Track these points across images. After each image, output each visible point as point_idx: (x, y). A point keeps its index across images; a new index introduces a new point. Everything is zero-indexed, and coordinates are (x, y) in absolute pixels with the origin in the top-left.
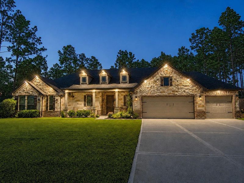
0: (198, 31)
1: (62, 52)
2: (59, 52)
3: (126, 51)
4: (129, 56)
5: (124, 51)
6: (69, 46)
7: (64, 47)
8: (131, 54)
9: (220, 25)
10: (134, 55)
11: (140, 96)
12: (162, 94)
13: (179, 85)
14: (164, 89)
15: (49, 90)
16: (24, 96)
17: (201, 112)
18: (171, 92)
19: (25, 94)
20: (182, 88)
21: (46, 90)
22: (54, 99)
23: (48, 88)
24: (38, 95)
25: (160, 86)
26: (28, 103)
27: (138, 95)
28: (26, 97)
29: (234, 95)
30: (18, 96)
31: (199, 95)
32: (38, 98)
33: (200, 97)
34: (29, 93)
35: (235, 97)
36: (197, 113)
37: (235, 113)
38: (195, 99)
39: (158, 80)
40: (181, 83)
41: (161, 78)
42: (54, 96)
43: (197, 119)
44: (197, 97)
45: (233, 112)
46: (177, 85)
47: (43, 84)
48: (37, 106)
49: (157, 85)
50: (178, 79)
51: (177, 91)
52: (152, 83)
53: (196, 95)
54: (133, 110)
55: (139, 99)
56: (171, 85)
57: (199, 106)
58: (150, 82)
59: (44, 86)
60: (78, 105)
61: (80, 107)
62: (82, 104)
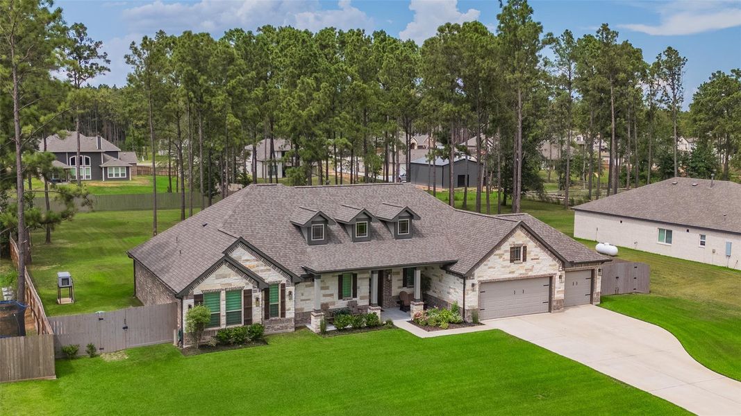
11: (479, 281)
12: (511, 276)
13: (535, 259)
14: (514, 266)
15: (269, 270)
16: (217, 293)
17: (559, 301)
18: (524, 272)
19: (219, 287)
20: (539, 263)
21: (262, 271)
22: (283, 291)
23: (268, 268)
24: (254, 287)
25: (508, 263)
26: (227, 308)
27: (476, 281)
28: (223, 295)
29: (597, 267)
30: (201, 293)
31: (559, 274)
32: (254, 295)
33: (560, 277)
34: (231, 284)
35: (597, 272)
36: (554, 304)
37: (595, 296)
38: (553, 281)
39: (506, 251)
40: (537, 255)
41: (511, 248)
42: (283, 286)
43: (554, 312)
44: (557, 277)
45: (592, 294)
46: (532, 259)
47: (254, 258)
48: (253, 314)
49: (504, 260)
50: (534, 249)
51: (531, 270)
52: (498, 257)
53: (555, 274)
54: (466, 308)
55: (477, 288)
56: (525, 260)
57: (558, 292)
58: (495, 255)
59: (256, 263)
60: (324, 298)
61: (329, 301)
62: (334, 296)
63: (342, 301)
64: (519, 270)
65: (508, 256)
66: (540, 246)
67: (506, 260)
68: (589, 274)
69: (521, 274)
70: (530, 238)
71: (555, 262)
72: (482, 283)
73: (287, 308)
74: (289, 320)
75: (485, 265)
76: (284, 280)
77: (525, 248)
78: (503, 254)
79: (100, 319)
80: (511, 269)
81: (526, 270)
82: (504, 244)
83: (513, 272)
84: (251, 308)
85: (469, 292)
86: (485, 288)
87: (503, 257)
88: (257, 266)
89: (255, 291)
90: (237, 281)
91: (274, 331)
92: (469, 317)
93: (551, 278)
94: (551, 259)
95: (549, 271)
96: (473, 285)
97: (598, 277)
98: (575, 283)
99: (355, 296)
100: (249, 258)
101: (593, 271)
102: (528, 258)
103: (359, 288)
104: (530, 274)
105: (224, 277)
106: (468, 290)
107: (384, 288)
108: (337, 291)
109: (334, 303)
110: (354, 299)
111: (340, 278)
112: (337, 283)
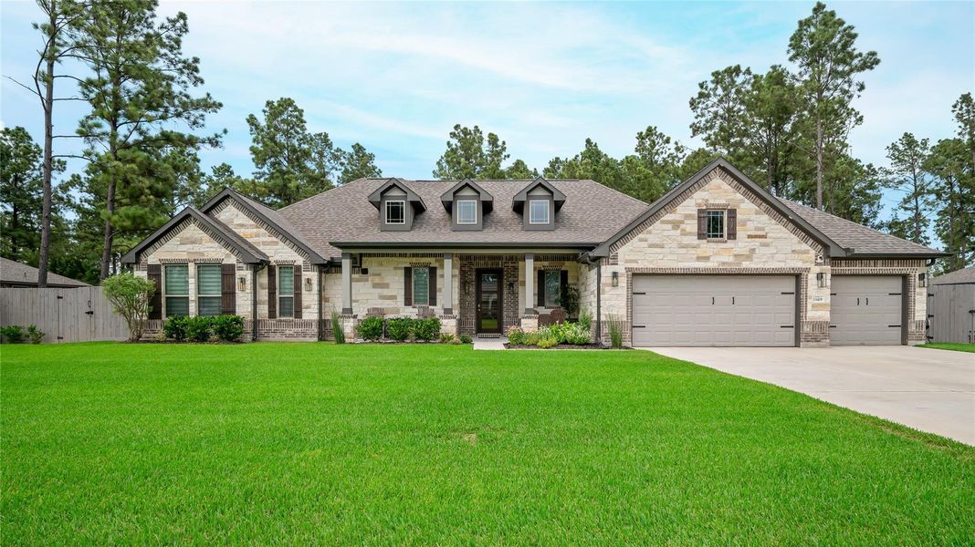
0: (718, 77)
1: (262, 120)
2: (252, 120)
3: (476, 127)
4: (486, 147)
5: (471, 128)
6: (287, 103)
7: (269, 104)
8: (493, 139)
9: (791, 59)
10: (504, 143)
11: (628, 270)
12: (701, 265)
13: (756, 237)
14: (708, 247)
15: (276, 243)
16: (183, 265)
17: (818, 325)
18: (731, 259)
19: (184, 256)
20: (766, 245)
21: (264, 243)
22: (298, 277)
23: (274, 239)
24: (238, 262)
25: (694, 240)
26: (199, 290)
27: (620, 269)
28: (192, 269)
29: (914, 271)
30: (159, 263)
31: (817, 269)
32: (238, 274)
33: (820, 276)
34: (202, 254)
35: (915, 281)
36: (806, 329)
37: (912, 328)
38: (803, 283)
39: (688, 217)
40: (763, 229)
41: (700, 211)
42: (298, 269)
43: (806, 347)
44: (812, 277)
45: (904, 326)
46: (750, 237)
47: (252, 222)
48: (237, 304)
49: (684, 233)
50: (754, 217)
51: (749, 257)
52: (670, 226)
53: (808, 270)
54: (603, 318)
55: (623, 281)
56: (732, 235)
57: (813, 306)
58: (663, 222)
59: (255, 230)
60: (380, 301)
61: (390, 306)
62: (398, 299)
63: (410, 309)
64: (718, 254)
65: (692, 226)
66: (767, 212)
67: (690, 234)
68: (896, 285)
69: (724, 263)
70: (743, 194)
71: (805, 247)
72: (636, 275)
73: (304, 303)
74: (308, 324)
75: (641, 240)
76: (300, 260)
77: (732, 213)
78: (682, 222)
79: (59, 297)
80: (700, 252)
81: (735, 256)
82: (685, 203)
83: (707, 258)
84: (234, 293)
85: (607, 289)
86: (642, 285)
87: (682, 226)
88: (257, 235)
89: (241, 269)
90: (214, 251)
91: (284, 338)
92: (606, 335)
93: (798, 277)
94: (795, 239)
95: (794, 263)
96: (615, 275)
97: (918, 290)
98: (863, 301)
99: (433, 301)
100: (245, 223)
101: (905, 278)
102: (740, 233)
103: (440, 290)
104: (746, 265)
105: (193, 243)
106: (606, 285)
107: (505, 305)
108: (402, 292)
109: (397, 311)
110: (431, 307)
111: (408, 271)
112: (402, 279)
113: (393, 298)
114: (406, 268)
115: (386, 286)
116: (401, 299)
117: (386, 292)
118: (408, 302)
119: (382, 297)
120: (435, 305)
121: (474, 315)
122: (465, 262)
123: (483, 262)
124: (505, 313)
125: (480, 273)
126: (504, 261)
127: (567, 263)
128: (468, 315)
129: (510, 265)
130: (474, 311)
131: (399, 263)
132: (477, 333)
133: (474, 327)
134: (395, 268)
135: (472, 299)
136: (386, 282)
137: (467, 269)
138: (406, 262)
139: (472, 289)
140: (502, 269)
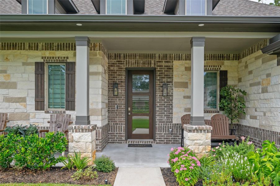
60: (7, 104)
61: (17, 111)
62: (28, 103)
63: (42, 114)
107: (157, 109)
108: (33, 93)
109: (27, 117)
110: (68, 112)
111: (39, 67)
112: (33, 77)
113: (22, 100)
114: (37, 64)
115: (13, 86)
116: (31, 102)
117: (13, 93)
118: (39, 106)
119: (8, 100)
120: (73, 109)
121: (123, 119)
122: (114, 61)
123: (133, 61)
124: (158, 118)
125: (130, 72)
126: (157, 60)
127: (226, 62)
128: (117, 119)
129: (164, 64)
130: (123, 115)
131: (28, 57)
132: (126, 140)
133: (123, 133)
134: (24, 64)
135: (121, 102)
136: (13, 80)
137: (116, 68)
138: (37, 56)
139: (122, 91)
140: (155, 69)
